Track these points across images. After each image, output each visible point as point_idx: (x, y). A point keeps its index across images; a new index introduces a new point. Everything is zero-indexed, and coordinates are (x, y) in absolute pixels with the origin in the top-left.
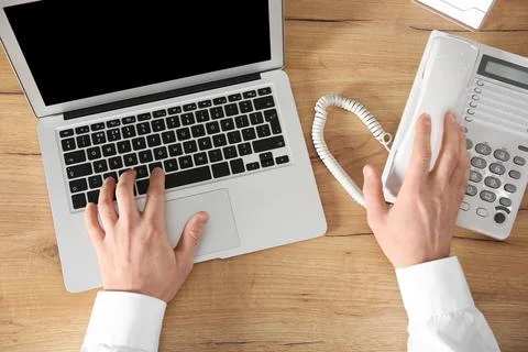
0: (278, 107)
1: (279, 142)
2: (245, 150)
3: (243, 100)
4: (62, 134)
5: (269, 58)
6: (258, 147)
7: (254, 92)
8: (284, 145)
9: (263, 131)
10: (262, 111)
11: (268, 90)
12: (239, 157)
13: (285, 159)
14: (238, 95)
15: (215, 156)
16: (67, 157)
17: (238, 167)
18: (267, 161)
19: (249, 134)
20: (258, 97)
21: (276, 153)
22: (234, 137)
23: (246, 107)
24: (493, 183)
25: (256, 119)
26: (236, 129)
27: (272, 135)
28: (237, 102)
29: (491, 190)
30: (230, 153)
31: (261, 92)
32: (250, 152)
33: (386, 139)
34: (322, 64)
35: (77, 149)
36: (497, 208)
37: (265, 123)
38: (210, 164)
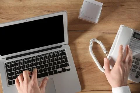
0: (67, 55)
1: (67, 65)
2: (58, 67)
3: (57, 53)
4: (6, 64)
5: (64, 42)
6: (61, 66)
7: (60, 51)
8: (69, 66)
9: (63, 62)
10: (62, 56)
11: (64, 50)
12: (56, 69)
13: (69, 70)
14: (56, 52)
15: (49, 69)
16: (7, 70)
17: (56, 72)
18: (64, 70)
19: (59, 63)
20: (61, 52)
21: (67, 68)
22: (55, 64)
23: (58, 55)
24: (136, 67)
25: (61, 58)
26: (55, 61)
27: (65, 63)
28: (55, 54)
29: (135, 69)
30: (54, 68)
31: (62, 51)
32: (59, 68)
33: (107, 53)
34: (79, 43)
35: (10, 68)
36: (136, 74)
37: (63, 59)
38: (48, 71)
